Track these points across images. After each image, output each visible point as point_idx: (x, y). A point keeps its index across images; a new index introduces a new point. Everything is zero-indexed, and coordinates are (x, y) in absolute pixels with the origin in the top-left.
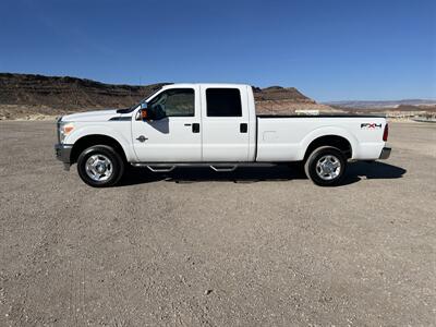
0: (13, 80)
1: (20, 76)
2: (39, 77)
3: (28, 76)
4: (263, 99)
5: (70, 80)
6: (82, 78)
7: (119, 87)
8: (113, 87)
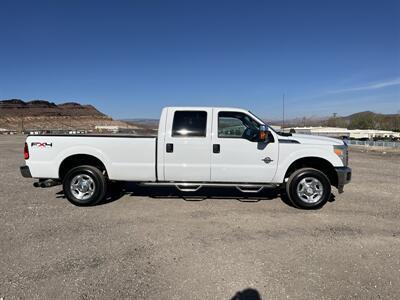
4: (60, 115)
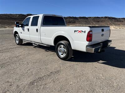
0: (91, 18)
1: (93, 17)
2: (98, 17)
3: (95, 17)
5: (106, 17)
6: (110, 17)
7: (121, 18)
8: (119, 19)
